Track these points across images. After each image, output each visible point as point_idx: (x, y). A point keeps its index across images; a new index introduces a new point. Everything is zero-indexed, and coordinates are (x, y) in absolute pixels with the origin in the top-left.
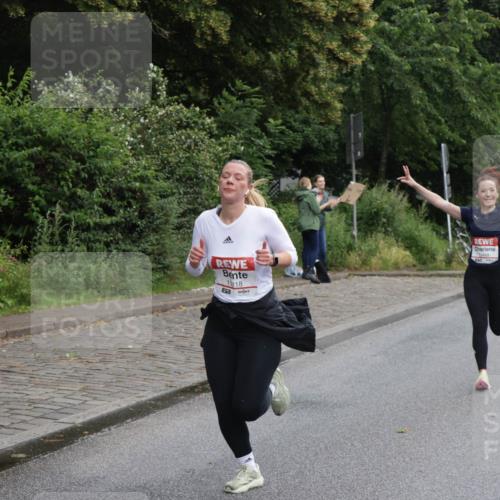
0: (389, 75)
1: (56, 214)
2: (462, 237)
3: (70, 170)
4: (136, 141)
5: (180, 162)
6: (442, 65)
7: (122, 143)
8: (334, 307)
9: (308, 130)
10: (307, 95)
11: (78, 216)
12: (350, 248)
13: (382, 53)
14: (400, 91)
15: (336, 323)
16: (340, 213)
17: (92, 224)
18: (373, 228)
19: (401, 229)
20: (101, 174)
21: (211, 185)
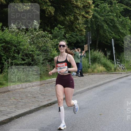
0: (98, 22)
1: (9, 61)
2: (118, 63)
3: (13, 49)
4: (30, 41)
5: (42, 46)
6: (112, 18)
7: (27, 42)
8: (84, 83)
9: (77, 37)
10: (76, 28)
11: (15, 62)
12: (89, 67)
13: (96, 16)
14: (101, 26)
15: (85, 87)
16: (86, 58)
17: (19, 63)
18: (95, 62)
19: (102, 62)
20: (21, 50)
21: (51, 52)
